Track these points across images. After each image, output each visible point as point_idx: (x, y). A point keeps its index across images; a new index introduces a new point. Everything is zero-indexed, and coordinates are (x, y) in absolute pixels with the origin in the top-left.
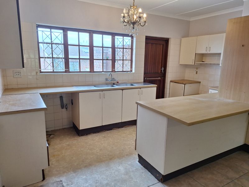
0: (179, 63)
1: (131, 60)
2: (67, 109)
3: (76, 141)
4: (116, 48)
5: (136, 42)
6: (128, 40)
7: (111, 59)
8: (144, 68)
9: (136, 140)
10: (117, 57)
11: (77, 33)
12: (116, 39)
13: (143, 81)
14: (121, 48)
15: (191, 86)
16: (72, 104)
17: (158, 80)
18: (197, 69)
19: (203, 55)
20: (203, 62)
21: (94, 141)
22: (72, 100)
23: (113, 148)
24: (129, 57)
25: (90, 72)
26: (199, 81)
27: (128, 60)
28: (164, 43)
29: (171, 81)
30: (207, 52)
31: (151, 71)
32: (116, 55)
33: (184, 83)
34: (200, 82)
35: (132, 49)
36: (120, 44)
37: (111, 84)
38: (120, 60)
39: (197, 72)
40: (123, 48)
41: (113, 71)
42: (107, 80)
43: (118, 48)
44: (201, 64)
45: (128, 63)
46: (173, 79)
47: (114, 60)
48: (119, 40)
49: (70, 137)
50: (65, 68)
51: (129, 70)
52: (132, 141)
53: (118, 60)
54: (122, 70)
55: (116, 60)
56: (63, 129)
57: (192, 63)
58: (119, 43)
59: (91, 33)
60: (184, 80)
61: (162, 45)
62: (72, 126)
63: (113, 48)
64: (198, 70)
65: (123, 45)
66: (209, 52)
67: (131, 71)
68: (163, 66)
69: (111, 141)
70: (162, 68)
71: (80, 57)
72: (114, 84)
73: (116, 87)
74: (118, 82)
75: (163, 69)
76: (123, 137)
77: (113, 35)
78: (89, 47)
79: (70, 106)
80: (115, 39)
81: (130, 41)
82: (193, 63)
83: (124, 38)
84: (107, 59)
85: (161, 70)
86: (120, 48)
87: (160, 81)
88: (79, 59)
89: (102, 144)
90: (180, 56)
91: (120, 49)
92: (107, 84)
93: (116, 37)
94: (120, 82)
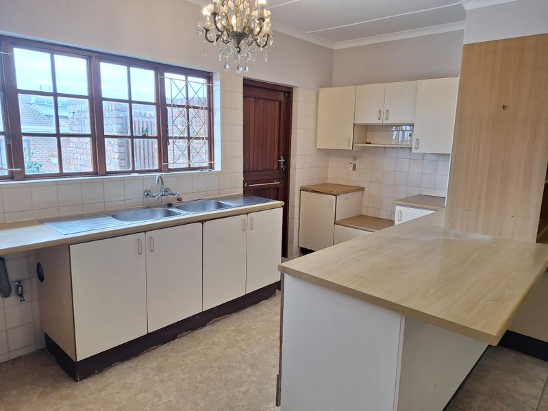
0: (316, 146)
1: (211, 139)
2: (21, 295)
3: (68, 402)
4: (170, 105)
5: (222, 90)
6: (198, 86)
7: (156, 135)
8: (242, 158)
9: (279, 377)
10: (173, 131)
11: (47, 56)
12: (167, 82)
13: (241, 191)
14: (183, 106)
15: (347, 199)
16: (41, 278)
17: (273, 188)
18: (354, 159)
19: (367, 128)
20: (367, 143)
21: (130, 388)
22: (39, 265)
23: (198, 405)
24: (204, 133)
25: (95, 173)
26: (362, 185)
27: (203, 138)
28: (281, 97)
29: (302, 189)
30: (380, 122)
31: (258, 165)
32: (170, 123)
33: (335, 192)
34: (363, 189)
35: (210, 110)
36: (180, 96)
37: (161, 206)
38: (180, 138)
39: (354, 167)
40: (188, 107)
41: (163, 167)
42: (148, 194)
43: (174, 106)
44: (364, 149)
45: (200, 147)
46: (305, 184)
47: (163, 139)
48: (175, 86)
49: (42, 389)
50: (10, 165)
51: (206, 165)
52: (243, 366)
53: (175, 138)
54: (186, 166)
55: (171, 138)
56: (12, 362)
57: (346, 145)
58: (175, 92)
59: (93, 59)
60: (325, 185)
61: (277, 103)
62: (43, 345)
63: (161, 105)
64: (356, 162)
65: (187, 98)
66: (385, 122)
67: (211, 167)
68: (281, 153)
69: (183, 380)
70: (279, 159)
71: (60, 128)
72: (170, 205)
73: (185, 215)
74: (179, 200)
75: (283, 160)
76: (218, 359)
77: (160, 69)
78: (87, 100)
79: (31, 287)
80: (164, 79)
81: (205, 88)
82: (349, 146)
83: (190, 78)
84: (144, 137)
85: (279, 163)
86: (179, 106)
87: (278, 188)
88: (58, 135)
89: (160, 396)
90: (316, 130)
91: (181, 109)
92: (150, 208)
93: (167, 75)
94: (185, 199)
